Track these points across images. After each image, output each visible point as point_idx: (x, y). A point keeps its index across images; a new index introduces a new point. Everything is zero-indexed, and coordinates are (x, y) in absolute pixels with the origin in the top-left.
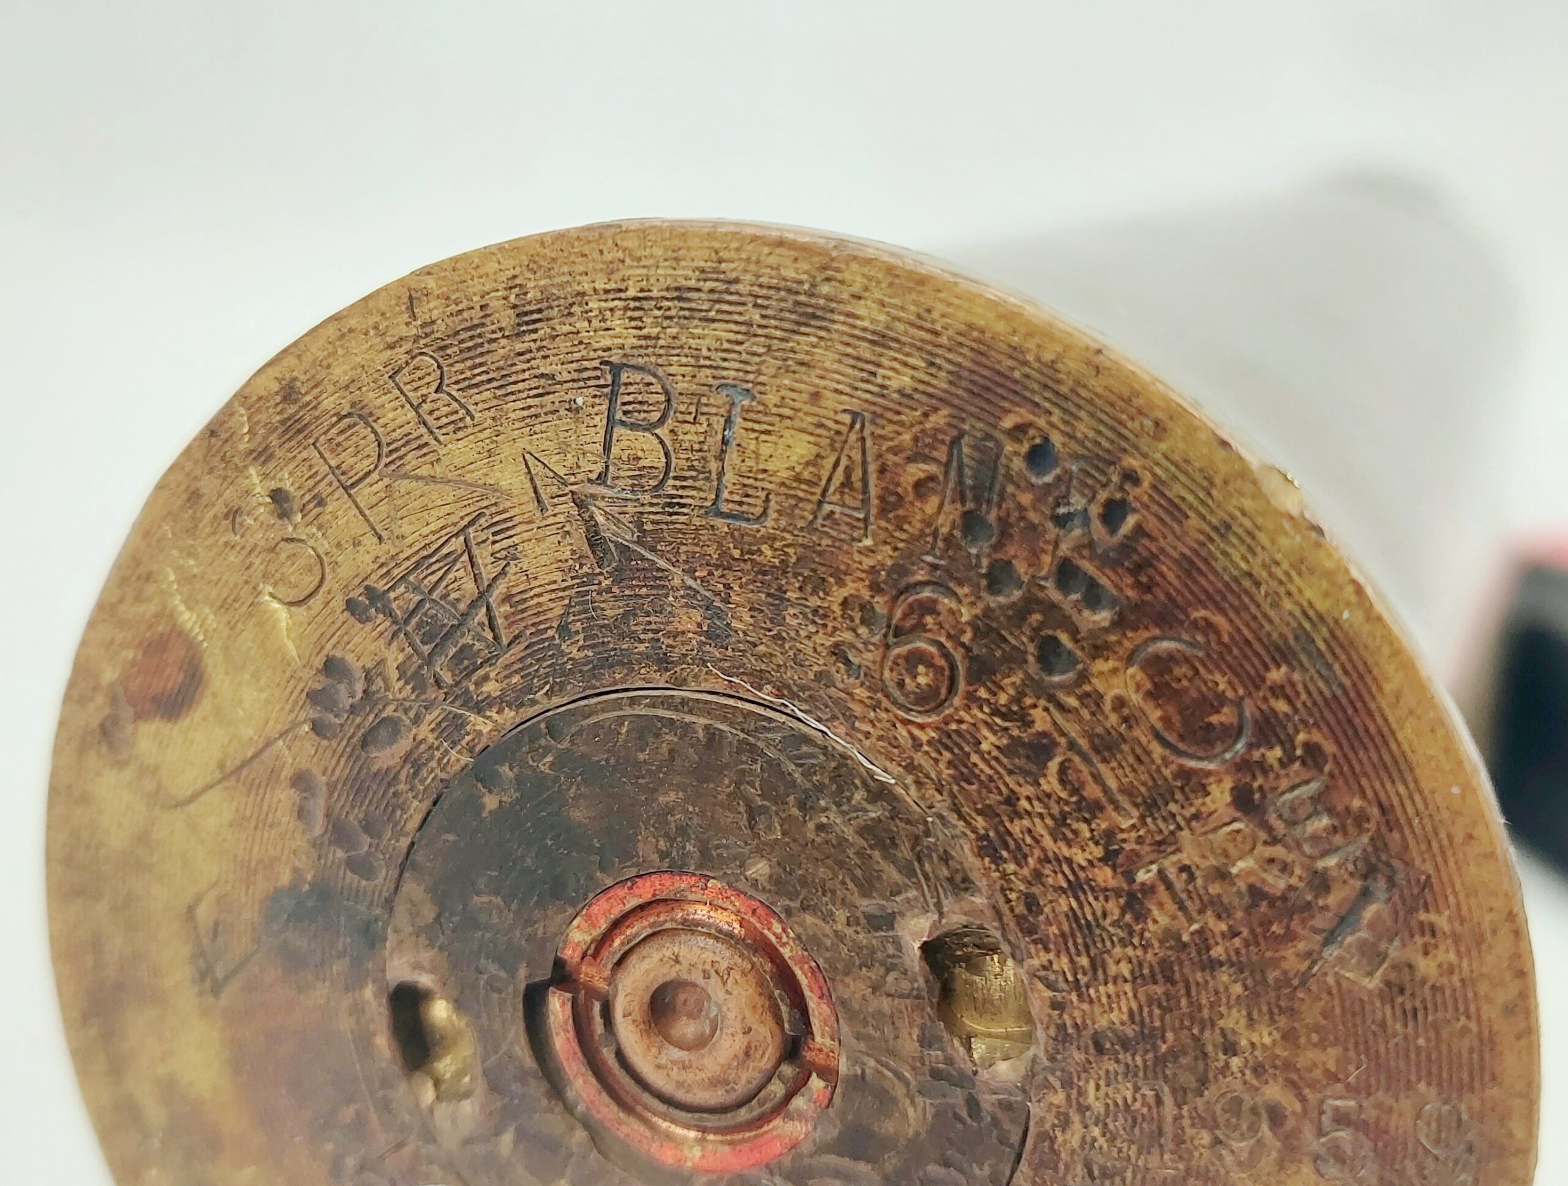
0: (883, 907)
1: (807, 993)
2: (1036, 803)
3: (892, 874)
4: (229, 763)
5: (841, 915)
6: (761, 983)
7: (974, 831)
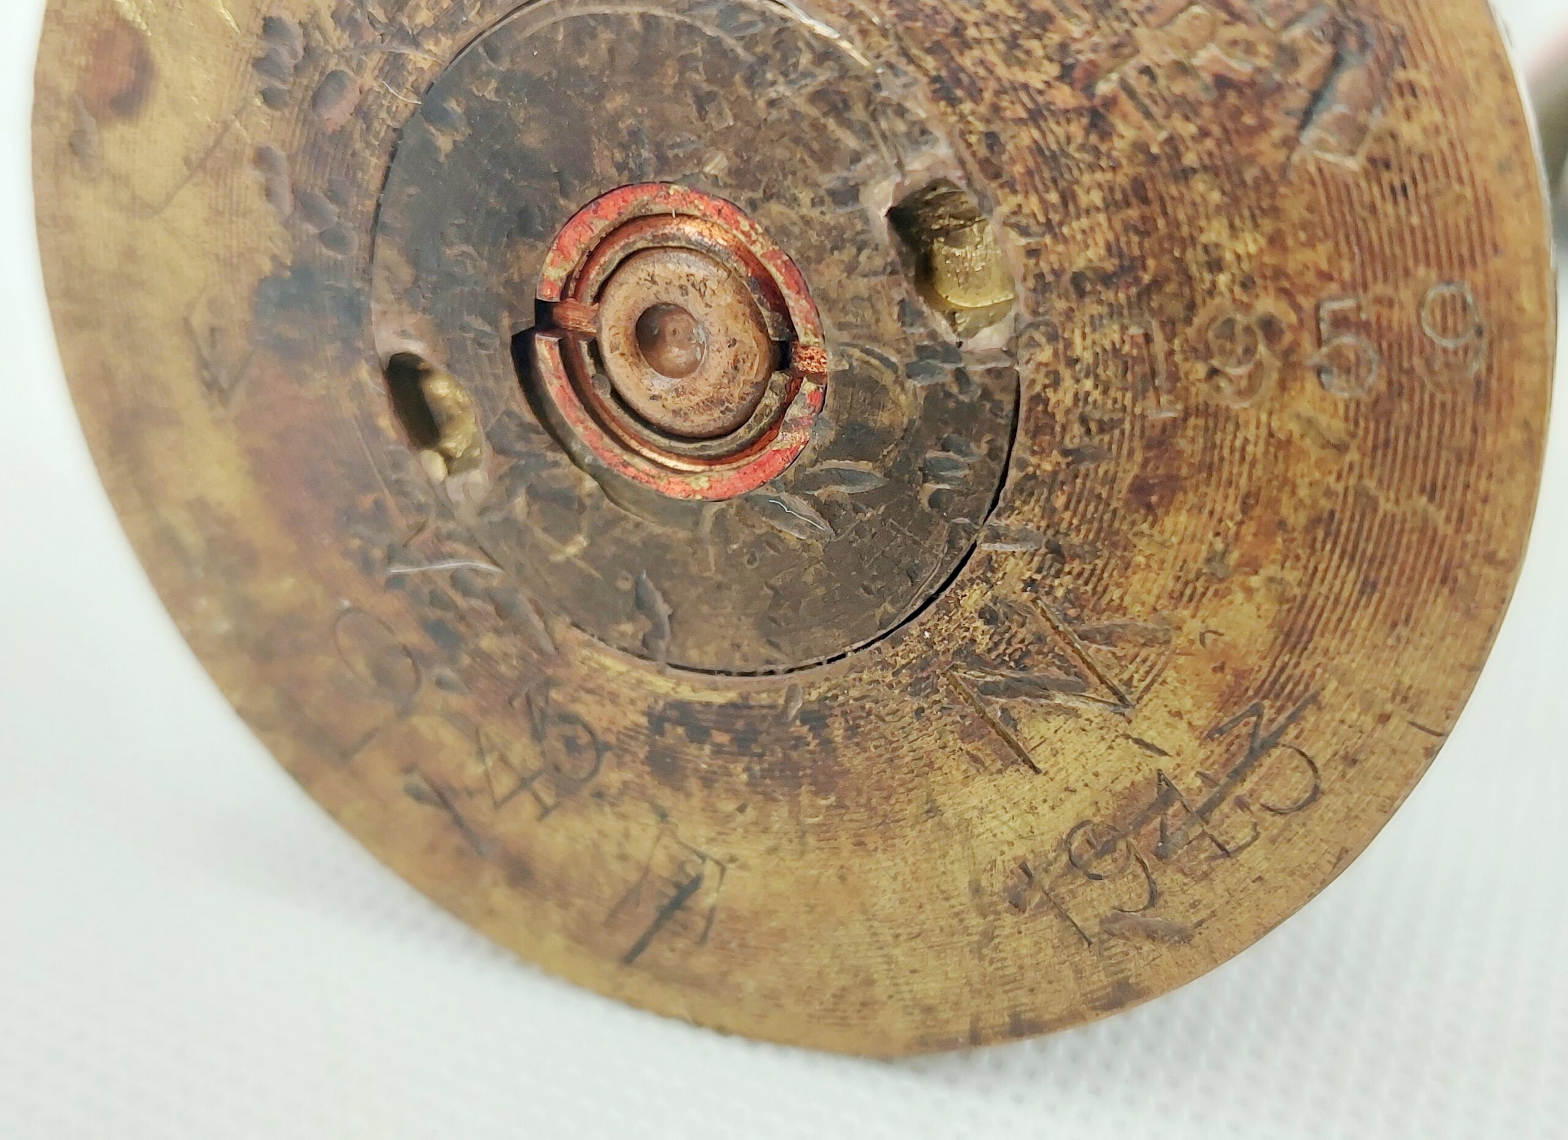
0: (846, 180)
1: (785, 291)
2: (984, 28)
3: (850, 141)
4: (193, 157)
5: (805, 196)
6: (740, 290)
7: (926, 73)
